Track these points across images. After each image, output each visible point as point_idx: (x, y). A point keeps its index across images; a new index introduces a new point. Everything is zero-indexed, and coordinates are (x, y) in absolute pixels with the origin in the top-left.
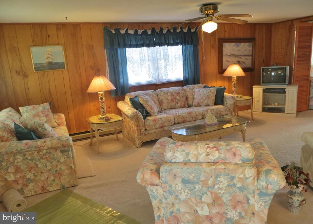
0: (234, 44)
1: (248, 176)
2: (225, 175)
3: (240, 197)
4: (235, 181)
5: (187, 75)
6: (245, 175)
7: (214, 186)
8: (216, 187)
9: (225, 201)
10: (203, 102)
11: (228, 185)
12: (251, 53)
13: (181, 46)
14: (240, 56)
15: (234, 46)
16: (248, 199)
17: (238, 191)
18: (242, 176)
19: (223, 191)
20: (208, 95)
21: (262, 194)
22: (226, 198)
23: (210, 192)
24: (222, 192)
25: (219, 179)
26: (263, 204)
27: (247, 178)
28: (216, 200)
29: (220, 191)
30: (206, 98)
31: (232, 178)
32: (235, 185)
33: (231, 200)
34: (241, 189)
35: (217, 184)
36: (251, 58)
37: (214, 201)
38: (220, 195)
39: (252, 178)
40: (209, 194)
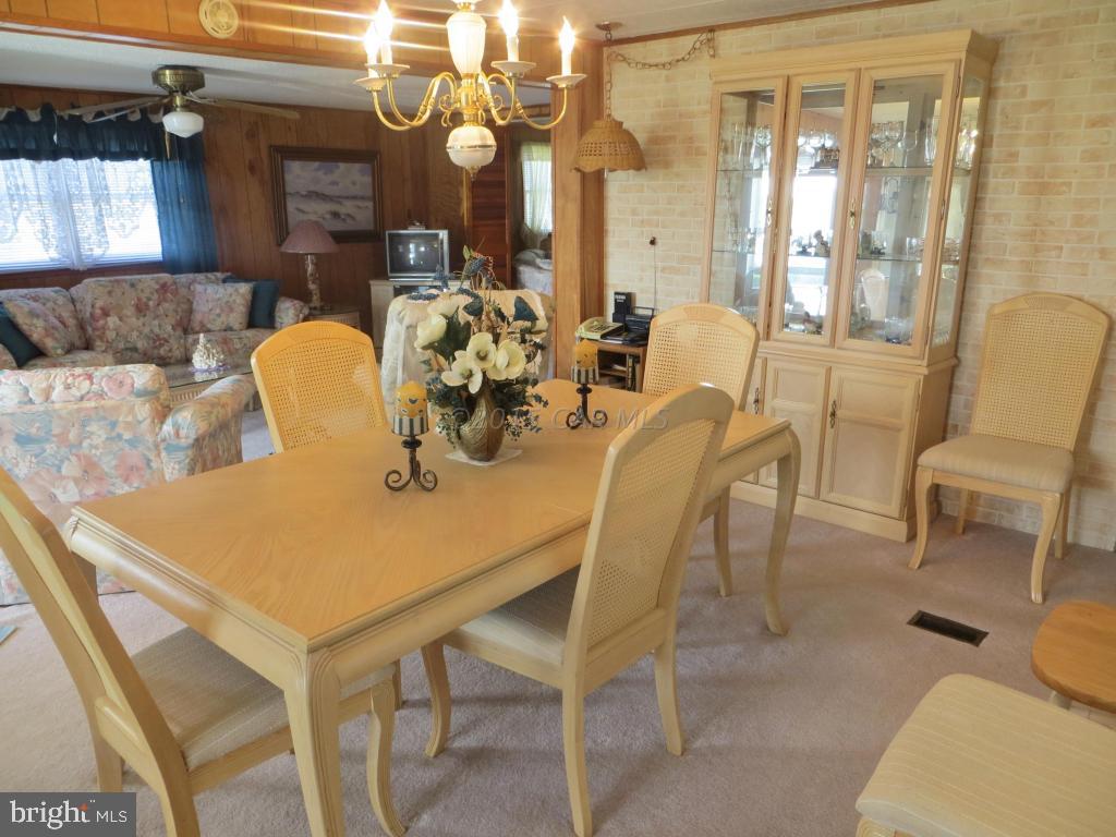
0: (316, 164)
1: (140, 418)
2: (99, 420)
3: (134, 457)
4: (119, 429)
5: (174, 246)
6: (135, 416)
7: (81, 443)
8: (85, 444)
9: (106, 470)
10: (214, 320)
11: (107, 439)
12: (369, 193)
13: (149, 161)
14: (339, 197)
15: (317, 170)
16: (148, 461)
17: (127, 447)
18: (130, 419)
19: (101, 450)
20: (228, 302)
21: (170, 449)
22: (108, 464)
23: (77, 456)
24: (98, 454)
25: (88, 429)
26: (177, 467)
27: (140, 422)
28: (90, 469)
29: (93, 451)
30: (222, 310)
31: (114, 425)
32: (119, 436)
33: (116, 466)
34: (132, 443)
35: (85, 438)
36: (370, 204)
37: (86, 472)
38: (96, 459)
39: (149, 421)
40: (74, 459)
